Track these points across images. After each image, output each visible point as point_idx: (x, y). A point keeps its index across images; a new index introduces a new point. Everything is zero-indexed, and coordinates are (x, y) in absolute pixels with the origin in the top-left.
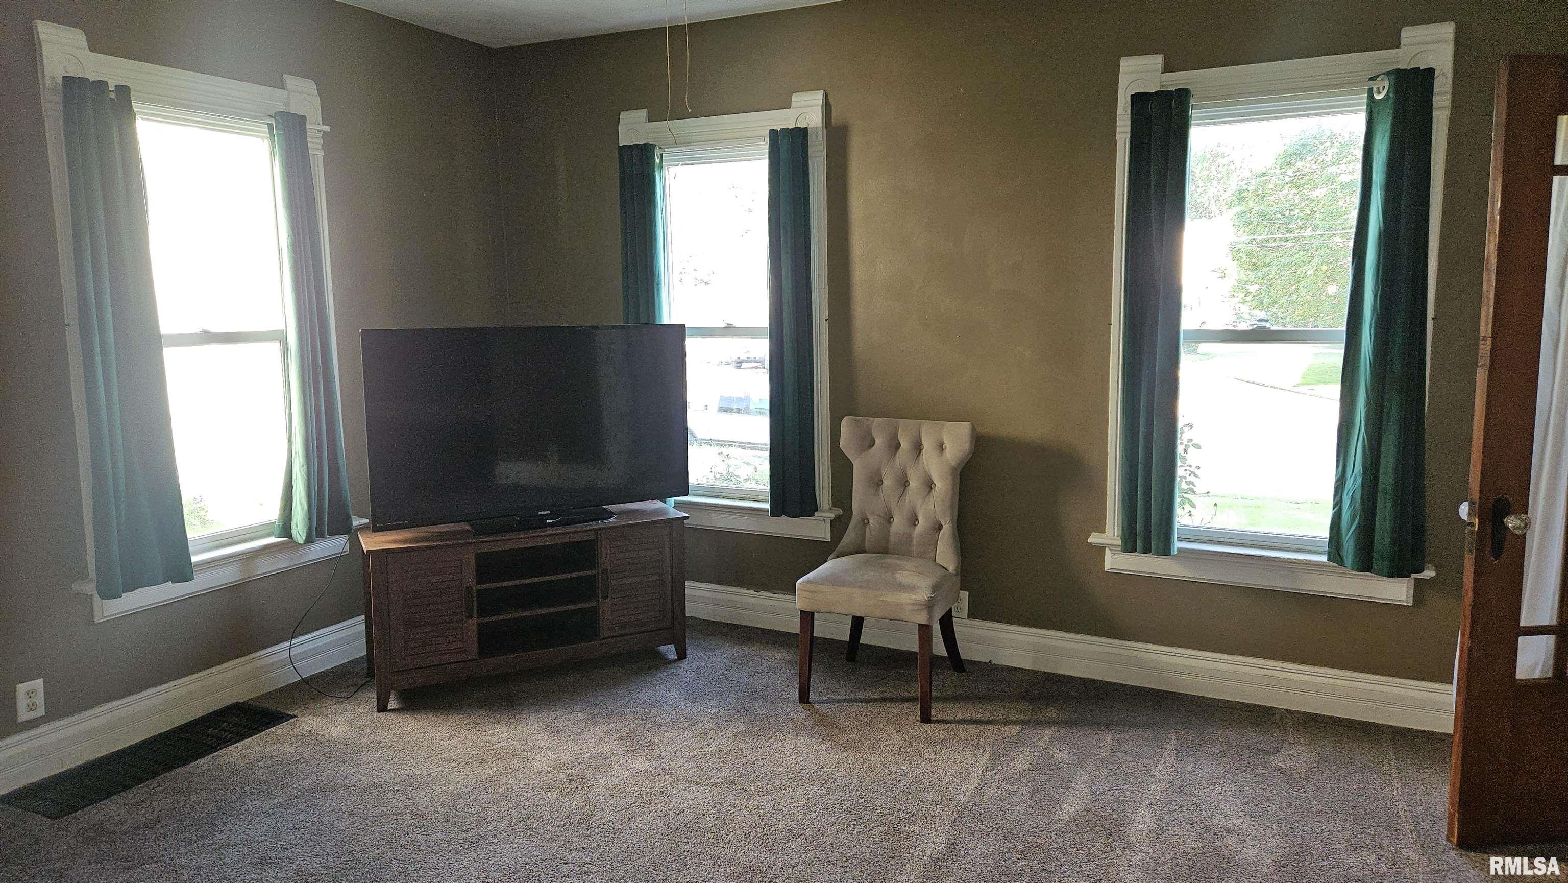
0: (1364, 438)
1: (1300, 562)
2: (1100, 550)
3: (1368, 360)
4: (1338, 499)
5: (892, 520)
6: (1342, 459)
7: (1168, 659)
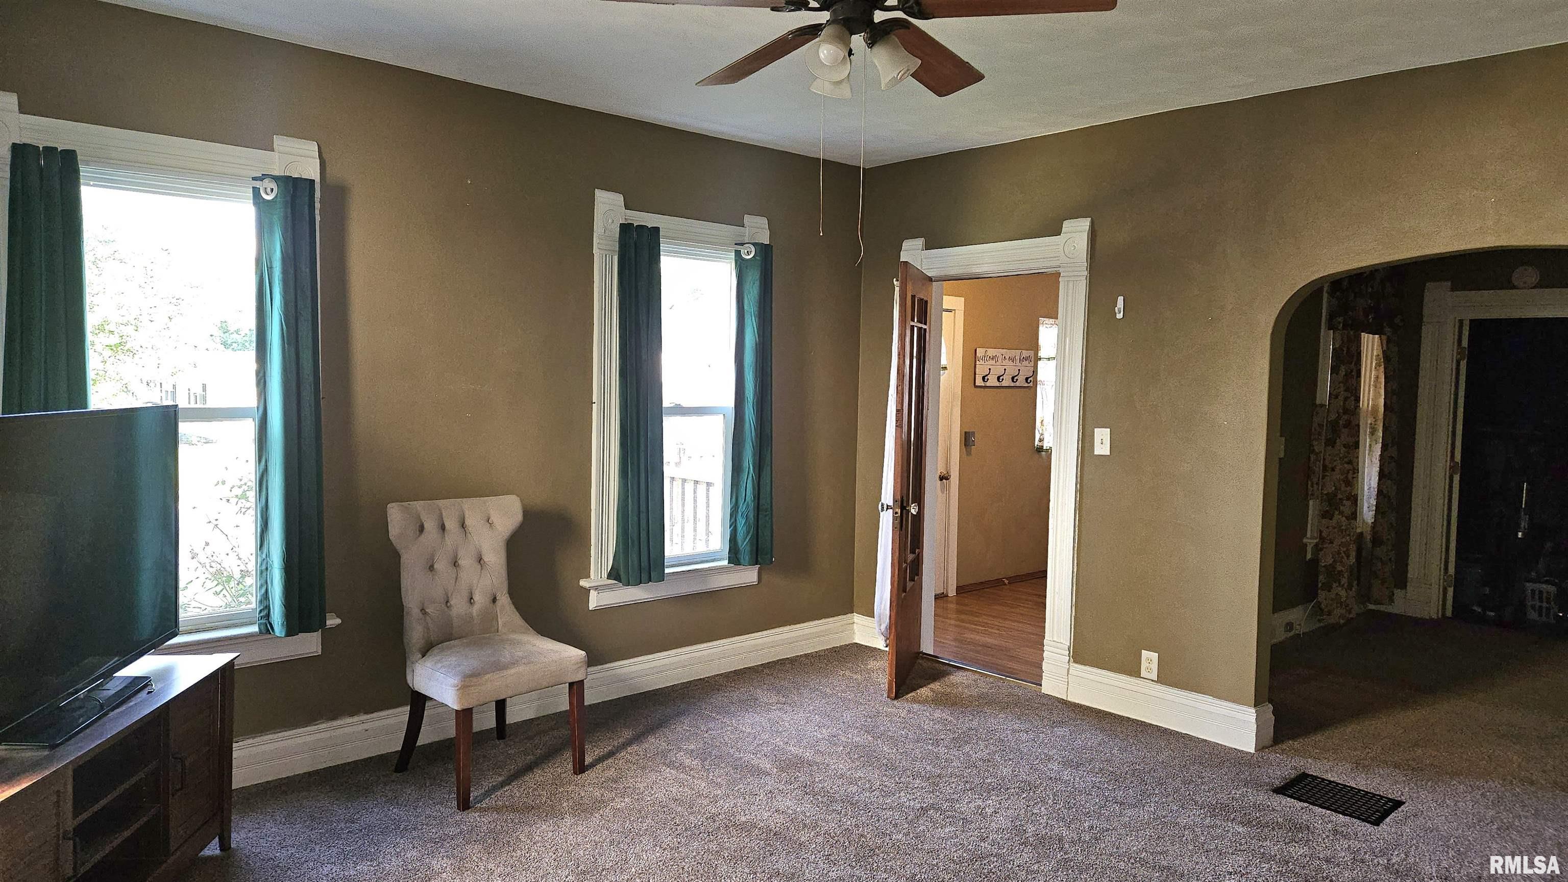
0: (753, 476)
1: (710, 569)
2: (587, 591)
3: (753, 426)
4: (733, 520)
5: (472, 601)
6: (734, 494)
7: (633, 668)
